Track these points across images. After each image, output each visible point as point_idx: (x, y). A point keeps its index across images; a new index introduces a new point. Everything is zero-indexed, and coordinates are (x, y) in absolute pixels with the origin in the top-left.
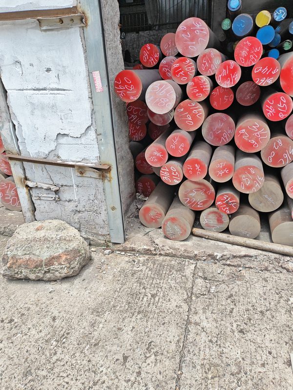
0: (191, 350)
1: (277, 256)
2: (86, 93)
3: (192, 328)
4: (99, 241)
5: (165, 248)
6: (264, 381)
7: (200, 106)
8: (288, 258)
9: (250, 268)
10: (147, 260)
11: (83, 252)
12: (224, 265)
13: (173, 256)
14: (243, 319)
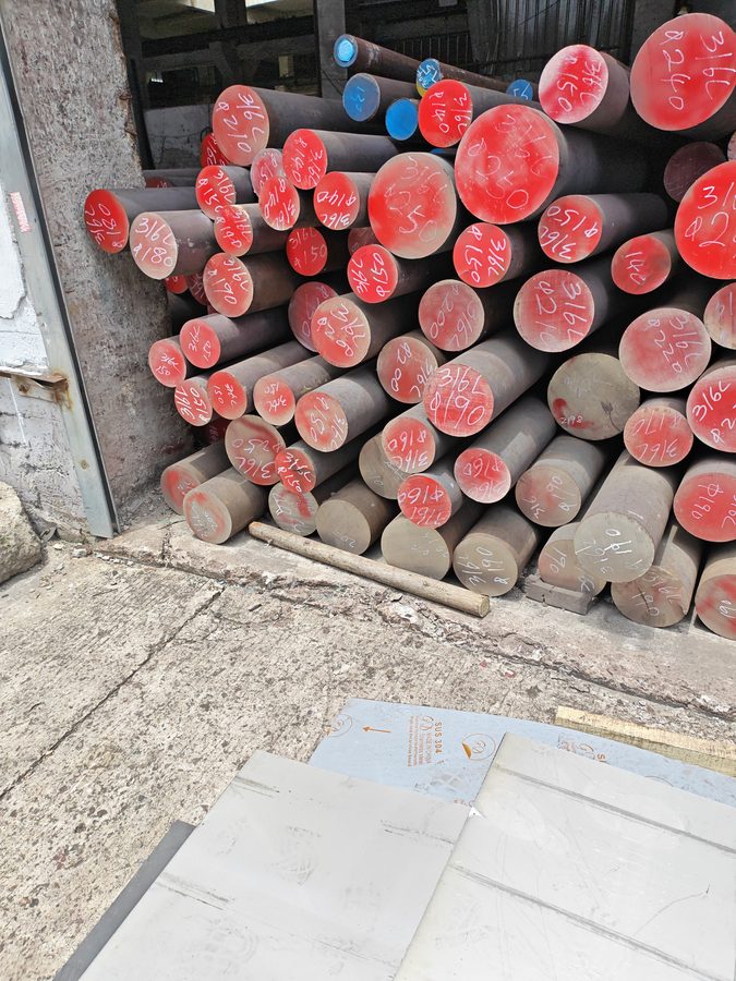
0: (94, 724)
1: (381, 589)
3: (124, 692)
4: (73, 531)
5: (179, 554)
6: (176, 784)
7: (242, 266)
8: (398, 596)
9: (318, 607)
10: (141, 573)
11: (12, 542)
12: (274, 596)
13: (191, 570)
14: (226, 686)
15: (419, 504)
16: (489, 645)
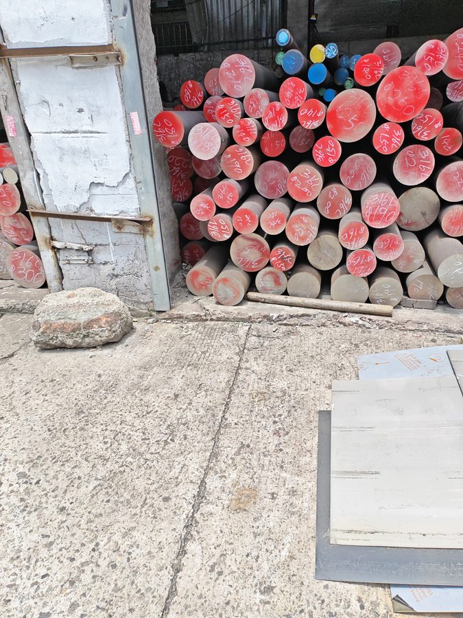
1: (336, 313)
2: (123, 136)
3: (242, 371)
4: (141, 311)
5: (217, 313)
6: (305, 399)
8: (346, 314)
10: (197, 325)
14: (292, 362)
15: (358, 265)
16: (402, 327)
